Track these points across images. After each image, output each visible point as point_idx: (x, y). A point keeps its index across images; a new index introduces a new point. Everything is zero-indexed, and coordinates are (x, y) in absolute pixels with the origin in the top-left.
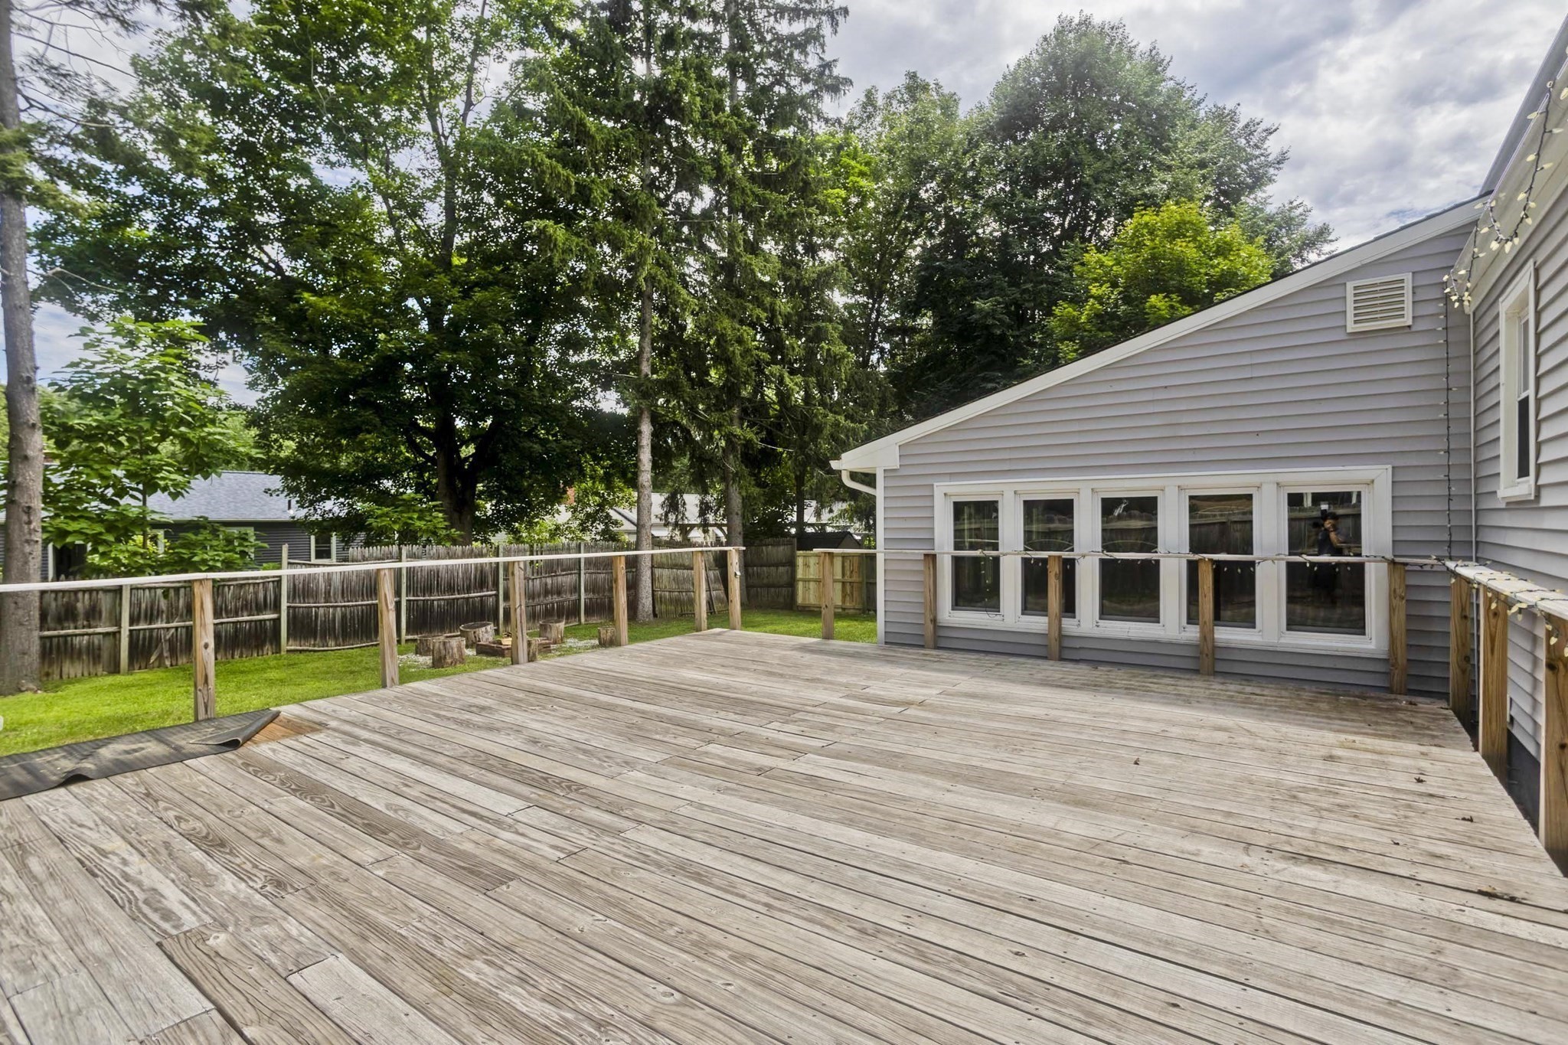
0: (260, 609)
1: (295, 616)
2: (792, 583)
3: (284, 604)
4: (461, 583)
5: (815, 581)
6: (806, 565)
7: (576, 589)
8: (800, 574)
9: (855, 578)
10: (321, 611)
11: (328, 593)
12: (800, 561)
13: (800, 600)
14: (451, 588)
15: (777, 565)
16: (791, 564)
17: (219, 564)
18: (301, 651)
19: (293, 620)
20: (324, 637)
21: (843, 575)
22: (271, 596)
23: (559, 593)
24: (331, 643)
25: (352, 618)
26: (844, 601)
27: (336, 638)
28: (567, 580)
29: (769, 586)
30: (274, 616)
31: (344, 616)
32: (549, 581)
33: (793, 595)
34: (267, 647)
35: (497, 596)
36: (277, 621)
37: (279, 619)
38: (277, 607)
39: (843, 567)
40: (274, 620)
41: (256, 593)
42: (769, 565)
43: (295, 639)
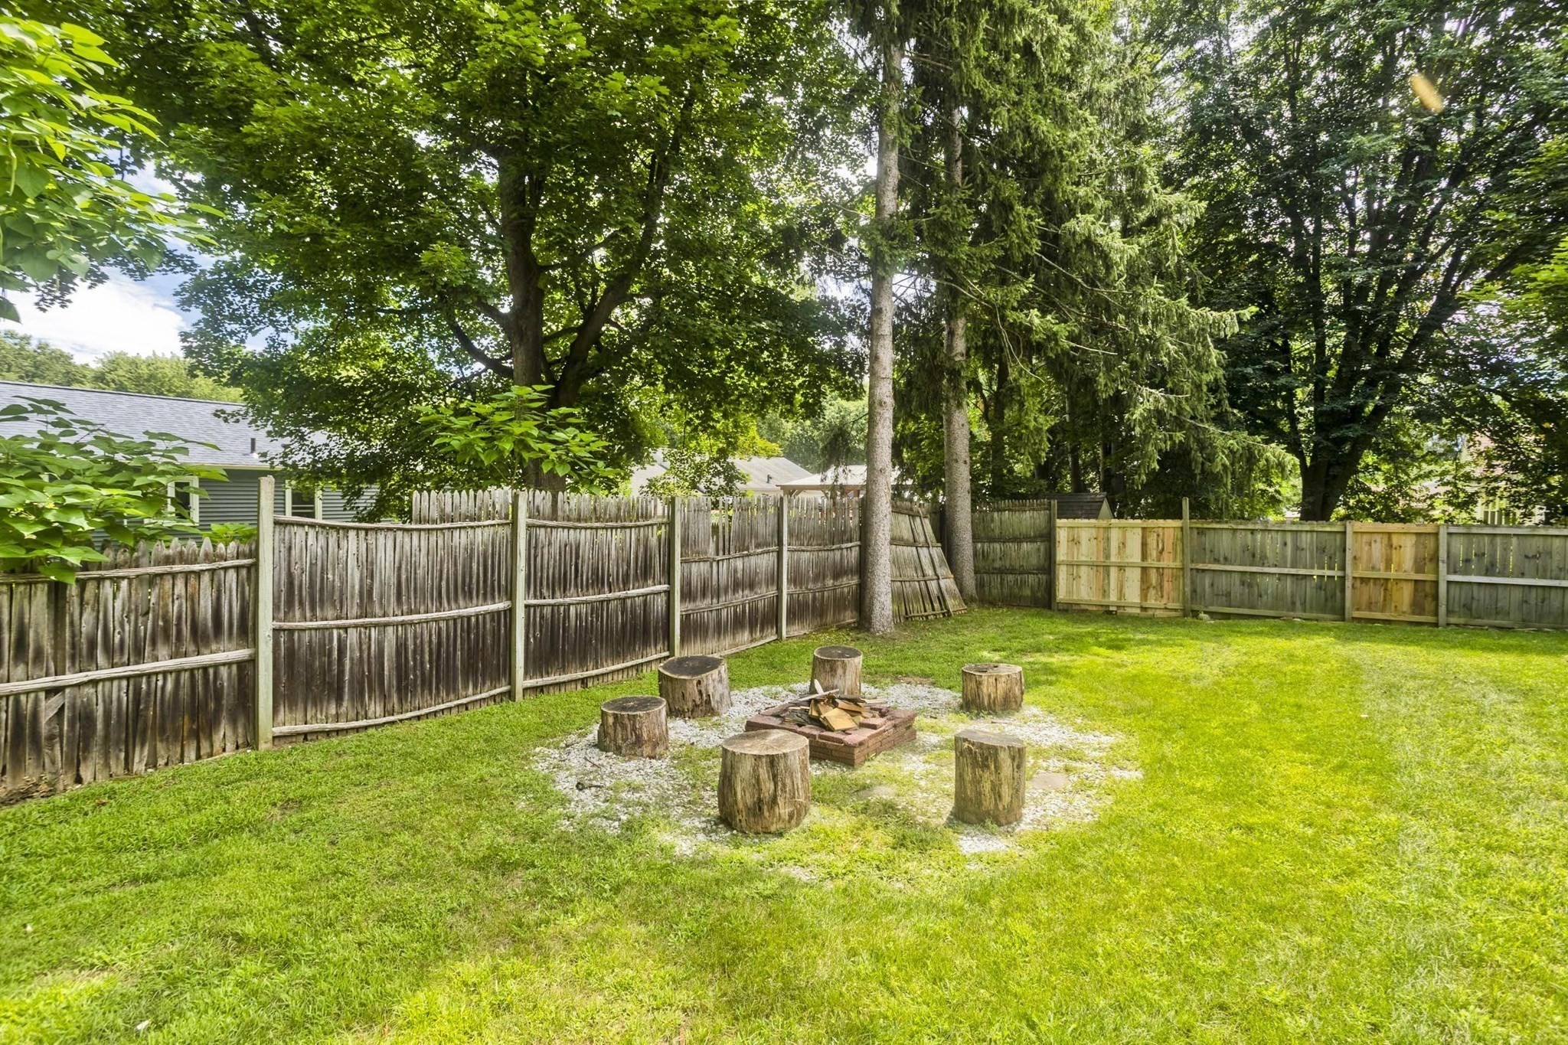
0: (201, 638)
1: (291, 652)
2: (1048, 566)
3: (266, 624)
4: (613, 570)
5: (1091, 565)
6: (1075, 541)
7: (775, 579)
8: (1062, 554)
9: (1169, 562)
10: (353, 636)
11: (366, 595)
12: (1062, 535)
13: (1062, 594)
14: (598, 581)
15: (1018, 540)
16: (1048, 537)
17: (80, 521)
18: (305, 736)
19: (288, 661)
20: (358, 696)
21: (1144, 557)
22: (232, 606)
23: (752, 586)
24: (375, 708)
25: (418, 650)
26: (1144, 595)
27: (385, 698)
28: (763, 562)
29: (1002, 571)
30: (242, 654)
31: (401, 647)
32: (739, 563)
33: (1050, 587)
34: (224, 729)
35: (669, 594)
36: (247, 669)
37: (253, 661)
38: (247, 630)
39: (1144, 545)
40: (241, 664)
41: (193, 599)
42: (1003, 539)
43: (292, 706)
